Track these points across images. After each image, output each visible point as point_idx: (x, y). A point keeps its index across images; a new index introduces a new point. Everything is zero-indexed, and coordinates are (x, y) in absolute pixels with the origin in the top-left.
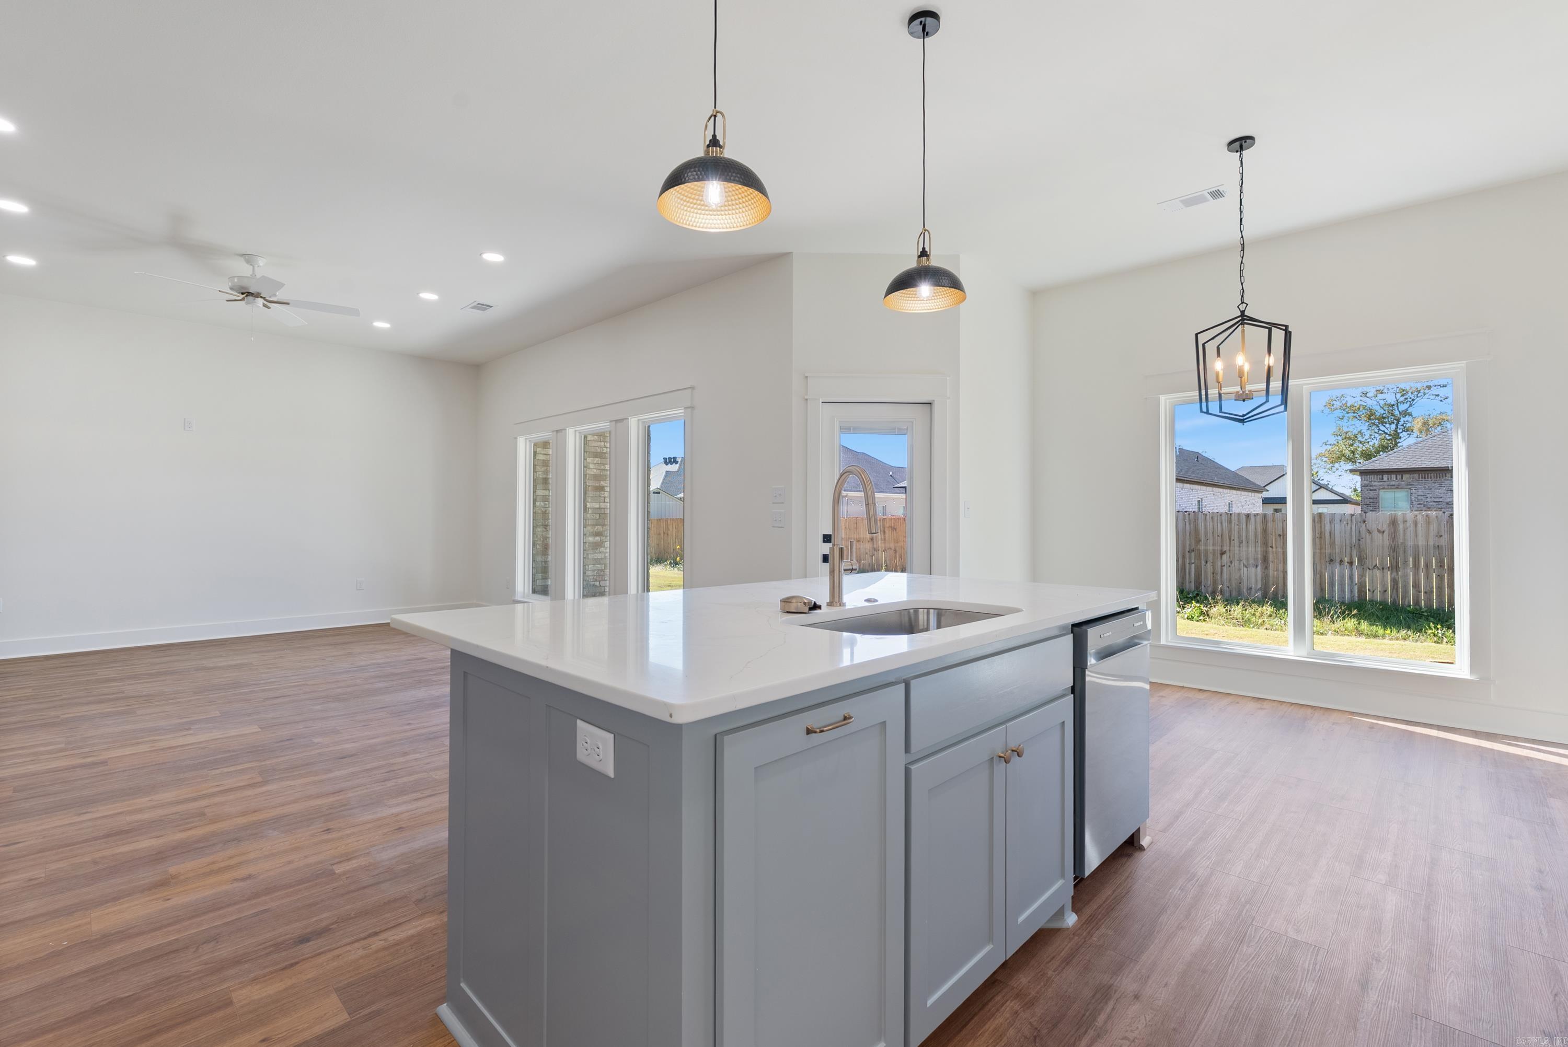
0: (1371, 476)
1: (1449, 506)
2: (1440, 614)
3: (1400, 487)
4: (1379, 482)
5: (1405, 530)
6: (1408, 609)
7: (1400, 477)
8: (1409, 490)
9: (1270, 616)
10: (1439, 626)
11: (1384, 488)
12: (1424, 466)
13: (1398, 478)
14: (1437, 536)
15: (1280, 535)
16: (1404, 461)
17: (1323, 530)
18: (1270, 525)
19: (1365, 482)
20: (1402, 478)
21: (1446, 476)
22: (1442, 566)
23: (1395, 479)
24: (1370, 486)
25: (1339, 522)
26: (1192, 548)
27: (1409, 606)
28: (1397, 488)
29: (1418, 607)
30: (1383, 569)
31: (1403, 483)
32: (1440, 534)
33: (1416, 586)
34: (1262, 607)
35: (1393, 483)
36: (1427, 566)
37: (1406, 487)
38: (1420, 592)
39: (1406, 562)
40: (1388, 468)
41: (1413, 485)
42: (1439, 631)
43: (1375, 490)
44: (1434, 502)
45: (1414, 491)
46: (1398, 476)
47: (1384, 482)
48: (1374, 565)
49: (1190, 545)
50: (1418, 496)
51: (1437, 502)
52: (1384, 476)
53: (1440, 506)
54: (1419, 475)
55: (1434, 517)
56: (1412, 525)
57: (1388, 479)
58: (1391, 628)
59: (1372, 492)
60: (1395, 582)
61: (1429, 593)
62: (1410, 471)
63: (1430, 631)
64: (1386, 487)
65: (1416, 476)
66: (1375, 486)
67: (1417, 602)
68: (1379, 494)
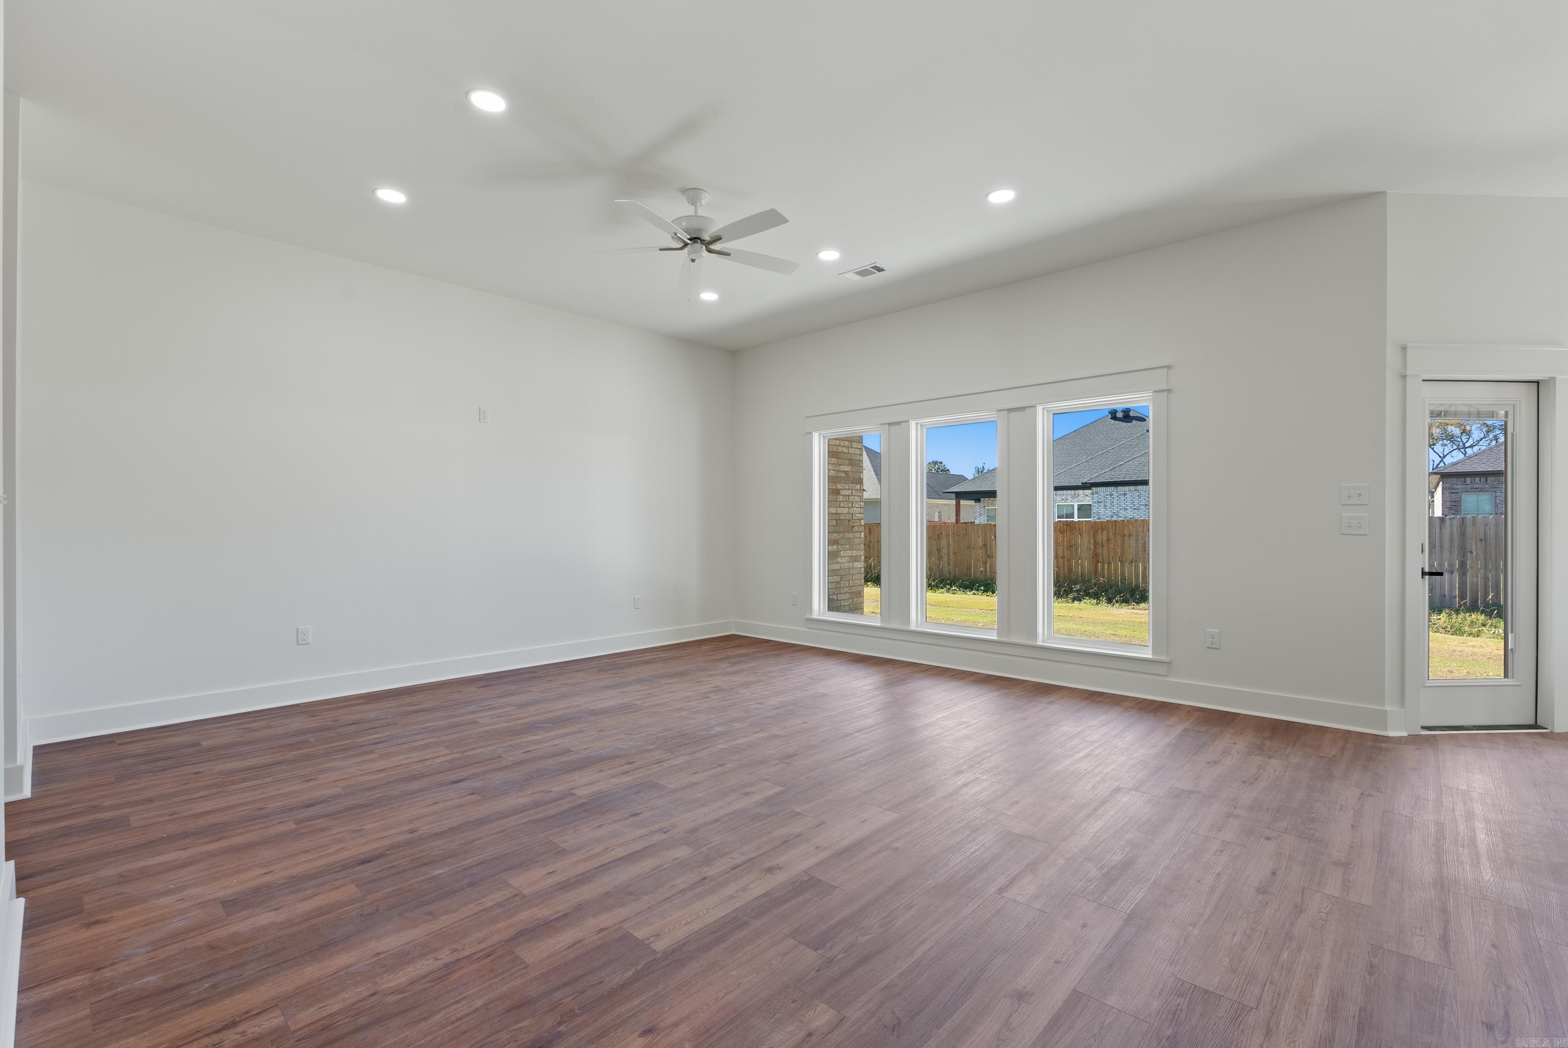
0: (1452, 479)
3: (1484, 490)
4: (1461, 485)
7: (1485, 479)
8: (1493, 493)
11: (1466, 491)
13: (1482, 481)
16: (1488, 463)
19: (1447, 485)
20: (1486, 481)
23: (1478, 482)
24: (1452, 489)
28: (1481, 491)
31: (1487, 486)
35: (1477, 486)
37: (1490, 490)
40: (1472, 470)
41: (1498, 488)
43: (1458, 493)
45: (1498, 493)
46: (1482, 478)
47: (1467, 484)
52: (1467, 479)
57: (1471, 482)
59: (1454, 494)
62: (1494, 474)
64: (1469, 490)
66: (1457, 489)
68: (1461, 497)
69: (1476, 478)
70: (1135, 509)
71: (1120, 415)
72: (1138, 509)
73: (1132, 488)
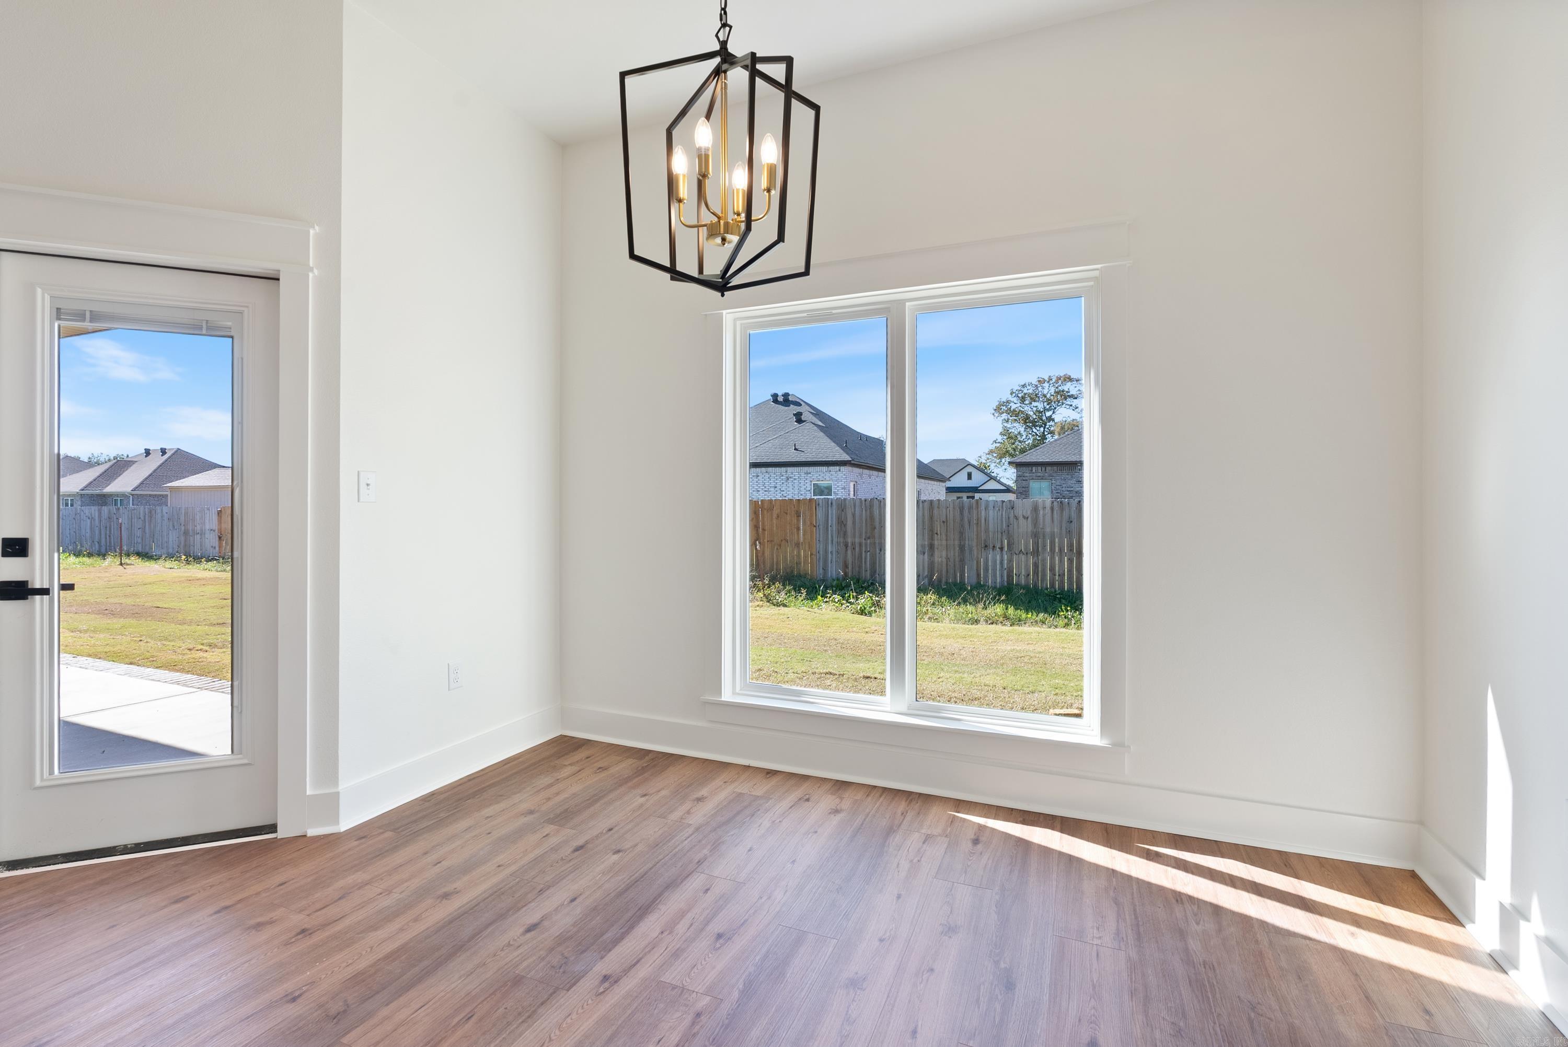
0: (1024, 468)
1: (1077, 494)
2: (1069, 596)
3: (1044, 478)
4: (1029, 473)
5: (1044, 516)
6: (1046, 591)
7: (1044, 469)
8: (1050, 480)
9: (933, 604)
10: (1069, 608)
11: (1032, 479)
12: (1061, 460)
14: (1068, 522)
15: (944, 522)
16: (1049, 455)
17: (979, 516)
18: (936, 512)
19: (1019, 473)
20: (1046, 470)
22: (1071, 550)
24: (1023, 477)
25: (992, 508)
26: (868, 535)
27: (1047, 589)
28: (1042, 479)
29: (1053, 590)
30: (1027, 554)
31: (1046, 474)
32: (1071, 520)
33: (1052, 569)
34: (927, 595)
35: (1039, 474)
36: (1061, 550)
37: (1048, 478)
38: (1055, 575)
39: (1044, 546)
40: (1036, 461)
41: (1053, 476)
42: (1069, 613)
44: (1068, 491)
45: (1053, 481)
47: (1033, 473)
48: (1020, 550)
49: (866, 533)
50: (1056, 485)
51: (1069, 491)
53: (1071, 495)
54: (1057, 468)
55: (1067, 503)
56: (1050, 511)
57: (1036, 471)
58: (1032, 612)
59: (1024, 482)
60: (1036, 565)
61: (1062, 575)
62: (1050, 464)
63: (1062, 613)
64: (1034, 478)
65: (1055, 468)
66: (1026, 477)
67: (1053, 585)
68: (1029, 484)
70: (765, 491)
71: (780, 399)
72: (768, 491)
73: (764, 469)
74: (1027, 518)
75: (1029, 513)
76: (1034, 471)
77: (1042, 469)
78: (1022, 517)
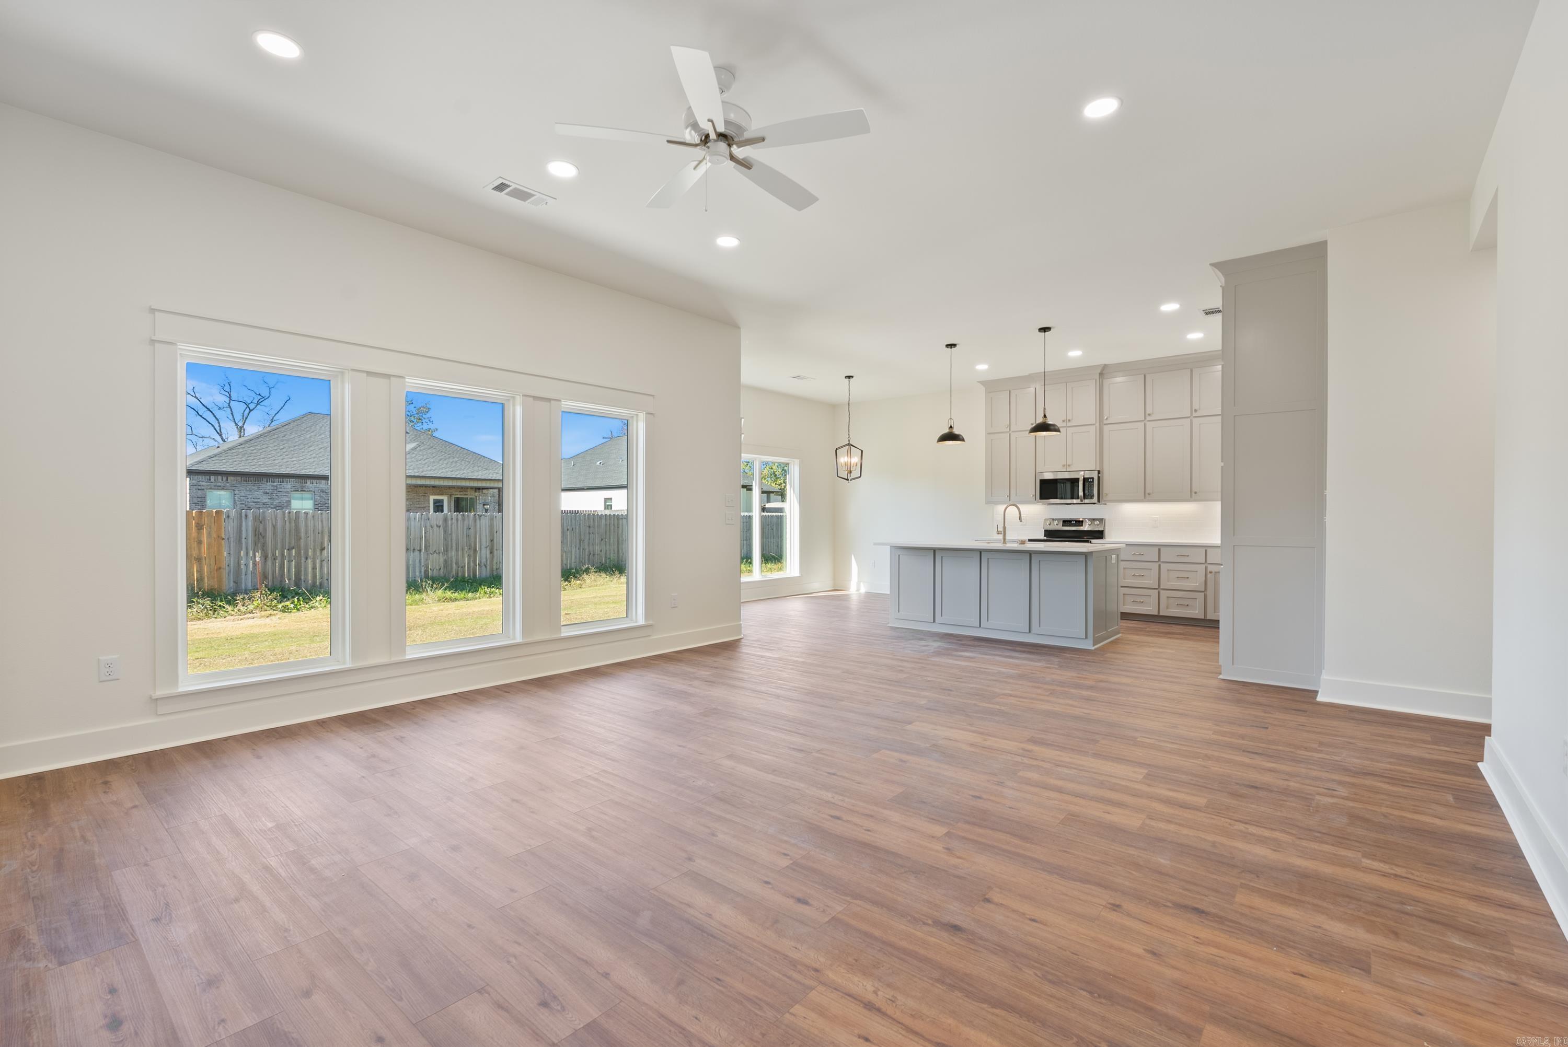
0: (199, 476)
1: (265, 506)
3: (225, 488)
4: (206, 482)
7: (226, 479)
11: (211, 489)
12: (247, 471)
19: (194, 482)
20: (227, 480)
21: (263, 480)
23: (221, 481)
24: (199, 486)
28: (223, 489)
31: (228, 484)
35: (219, 484)
37: (230, 488)
43: (203, 490)
44: (254, 502)
46: (224, 477)
47: (212, 482)
50: (241, 496)
51: (255, 502)
52: (211, 477)
53: (258, 506)
54: (242, 479)
57: (215, 480)
59: (199, 491)
64: (213, 487)
65: (239, 478)
66: (203, 486)
68: (206, 494)
69: (219, 477)
74: (440, 526)
75: (441, 523)
76: (212, 480)
77: (222, 478)
78: (435, 526)
